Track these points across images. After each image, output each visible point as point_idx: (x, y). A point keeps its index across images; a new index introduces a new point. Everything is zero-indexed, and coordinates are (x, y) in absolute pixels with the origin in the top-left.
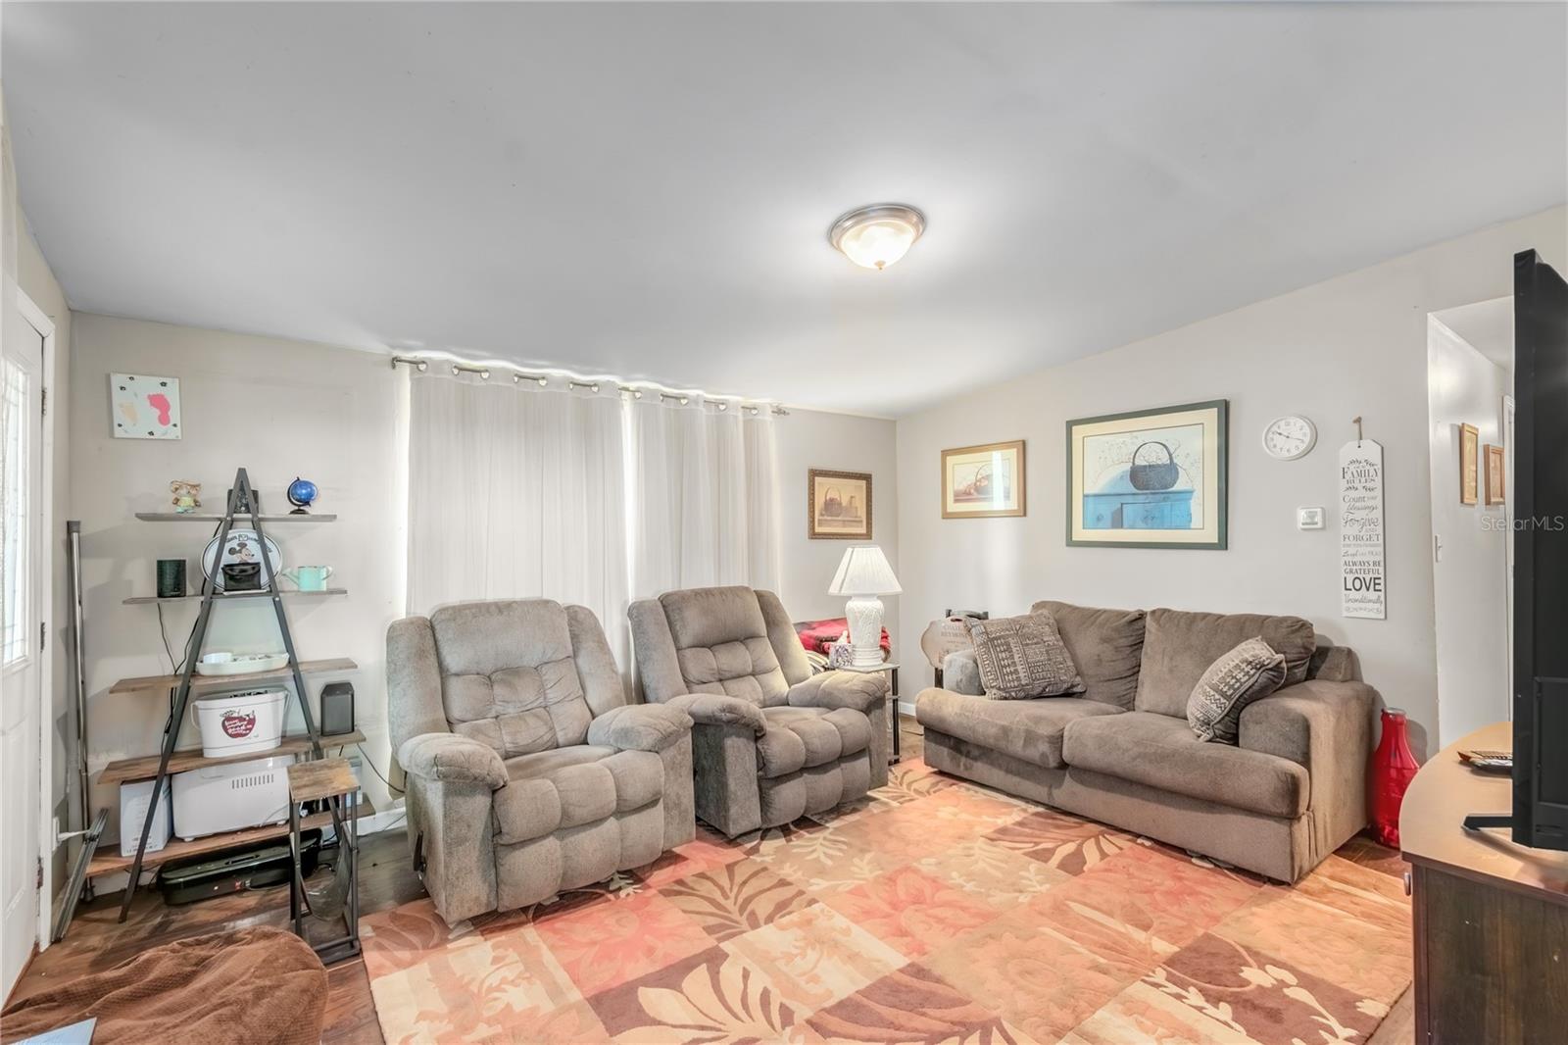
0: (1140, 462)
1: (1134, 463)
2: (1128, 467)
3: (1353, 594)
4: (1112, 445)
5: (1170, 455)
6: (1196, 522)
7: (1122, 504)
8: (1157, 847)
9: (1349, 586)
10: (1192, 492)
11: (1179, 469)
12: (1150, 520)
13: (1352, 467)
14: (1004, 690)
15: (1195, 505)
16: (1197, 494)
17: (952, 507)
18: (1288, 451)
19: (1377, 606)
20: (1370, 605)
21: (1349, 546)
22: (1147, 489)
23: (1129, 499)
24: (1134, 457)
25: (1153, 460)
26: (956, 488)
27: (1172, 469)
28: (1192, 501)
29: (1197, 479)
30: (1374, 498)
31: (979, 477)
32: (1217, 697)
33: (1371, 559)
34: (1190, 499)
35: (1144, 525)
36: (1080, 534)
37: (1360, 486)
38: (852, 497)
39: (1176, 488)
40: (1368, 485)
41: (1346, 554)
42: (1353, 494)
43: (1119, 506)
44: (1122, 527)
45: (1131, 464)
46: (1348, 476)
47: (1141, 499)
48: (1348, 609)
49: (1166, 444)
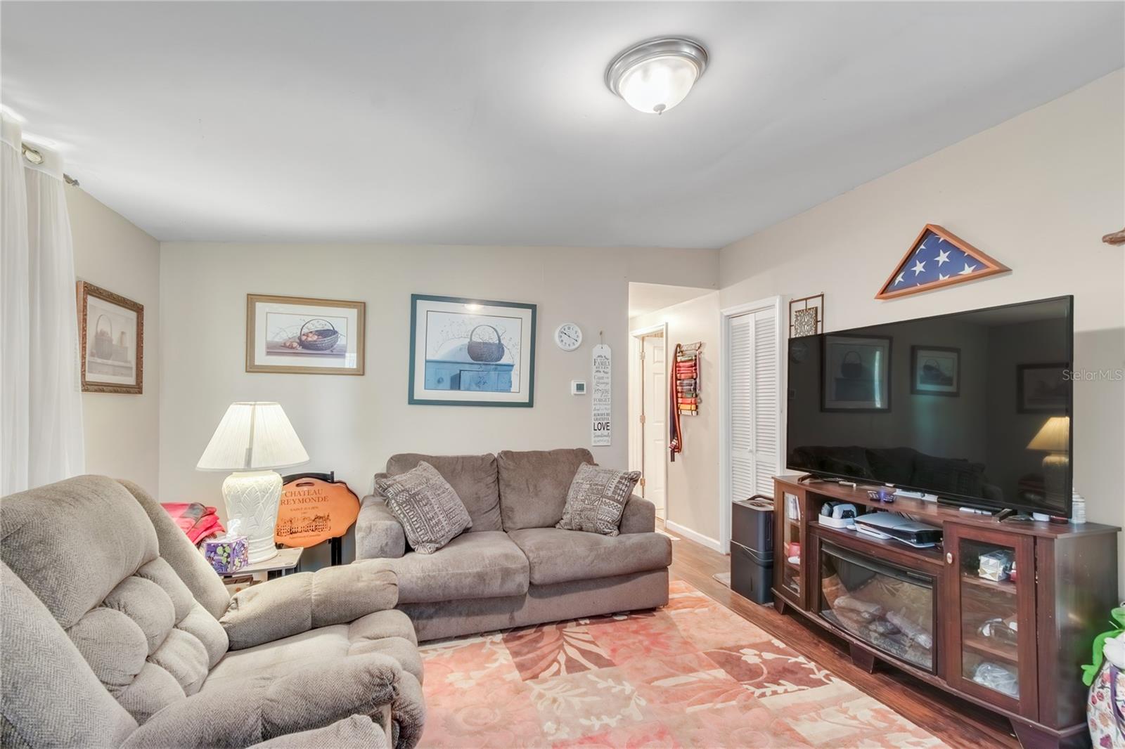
0: (476, 339)
1: (471, 339)
2: (467, 341)
3: (598, 433)
4: (454, 322)
5: (499, 337)
6: (514, 388)
7: (461, 371)
8: (594, 621)
9: (596, 428)
10: (512, 366)
11: (505, 349)
12: (480, 384)
13: (599, 359)
14: (435, 542)
15: (514, 374)
16: (516, 367)
17: (261, 358)
18: (569, 345)
19: (607, 438)
20: (605, 438)
21: (596, 404)
22: (482, 361)
23: (467, 367)
24: (471, 335)
25: (486, 339)
26: (269, 339)
27: (500, 348)
28: (512, 373)
29: (516, 355)
30: (608, 378)
31: (305, 331)
32: (615, 504)
33: (605, 412)
34: (511, 370)
35: (478, 389)
36: (420, 393)
37: (602, 370)
38: (123, 333)
39: (502, 361)
40: (605, 370)
41: (595, 409)
42: (598, 374)
43: (459, 372)
44: (459, 389)
45: (469, 340)
46: (597, 364)
47: (476, 368)
48: (595, 442)
49: (497, 329)
